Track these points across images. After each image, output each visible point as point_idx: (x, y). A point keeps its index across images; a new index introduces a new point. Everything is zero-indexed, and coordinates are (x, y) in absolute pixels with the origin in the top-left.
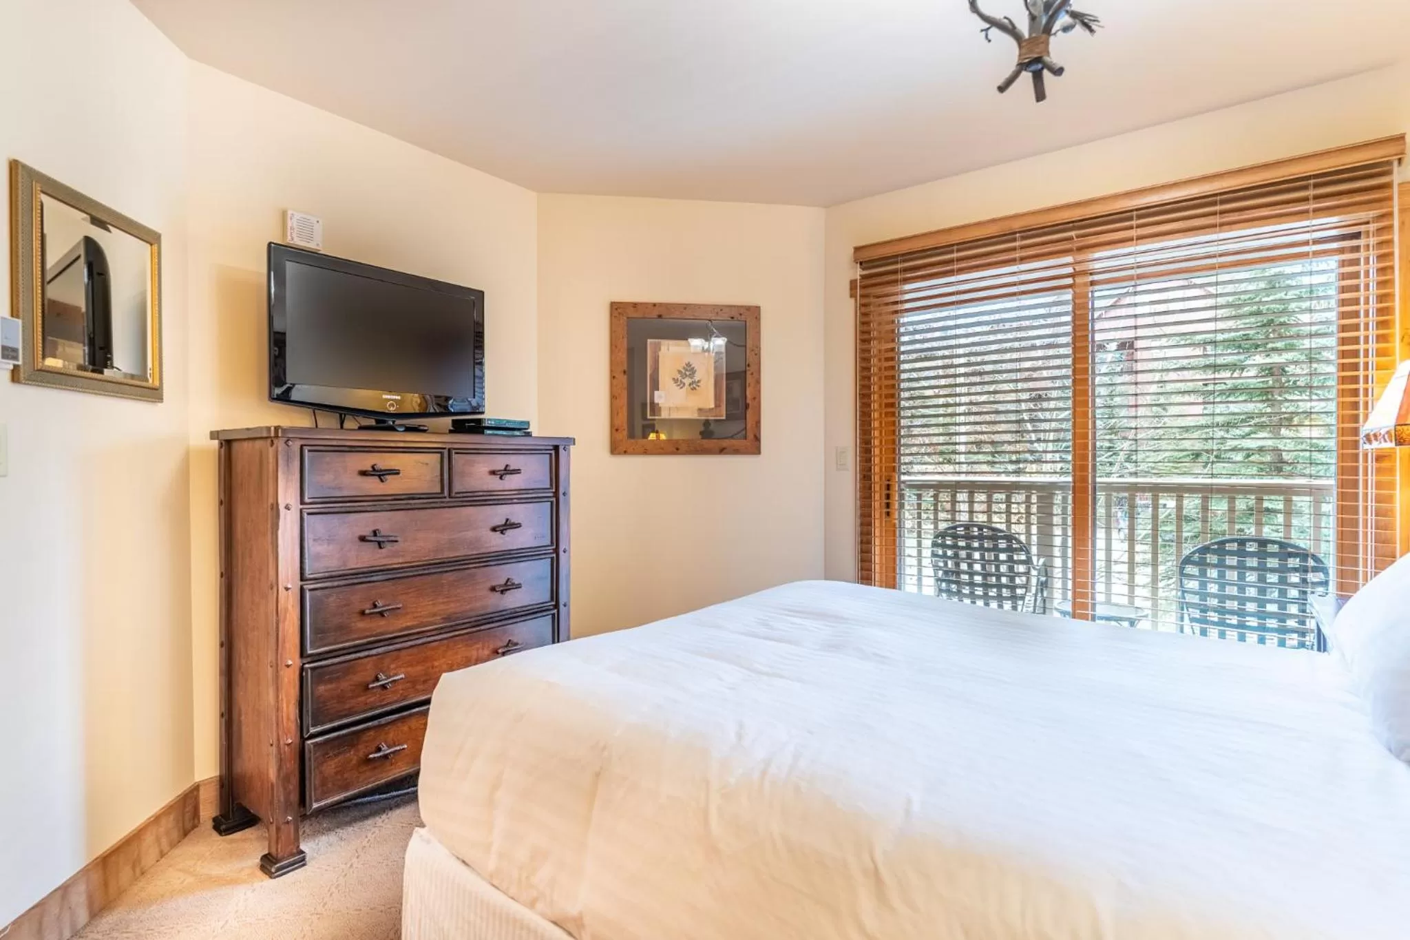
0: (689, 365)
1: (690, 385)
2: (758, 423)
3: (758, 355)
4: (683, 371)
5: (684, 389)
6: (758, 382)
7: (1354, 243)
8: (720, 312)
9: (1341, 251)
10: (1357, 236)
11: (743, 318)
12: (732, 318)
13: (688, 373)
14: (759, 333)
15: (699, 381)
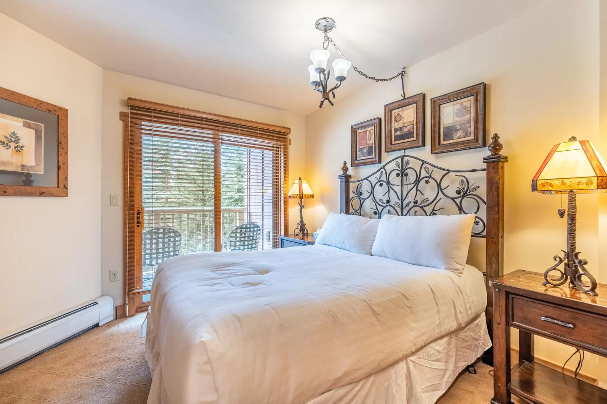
0: (14, 133)
1: (15, 148)
2: (66, 178)
3: (66, 137)
4: (10, 138)
5: (10, 150)
6: (66, 153)
7: (277, 149)
8: (40, 105)
9: (275, 150)
10: (278, 148)
11: (57, 113)
12: (49, 111)
13: (13, 139)
14: (67, 124)
15: (22, 147)
